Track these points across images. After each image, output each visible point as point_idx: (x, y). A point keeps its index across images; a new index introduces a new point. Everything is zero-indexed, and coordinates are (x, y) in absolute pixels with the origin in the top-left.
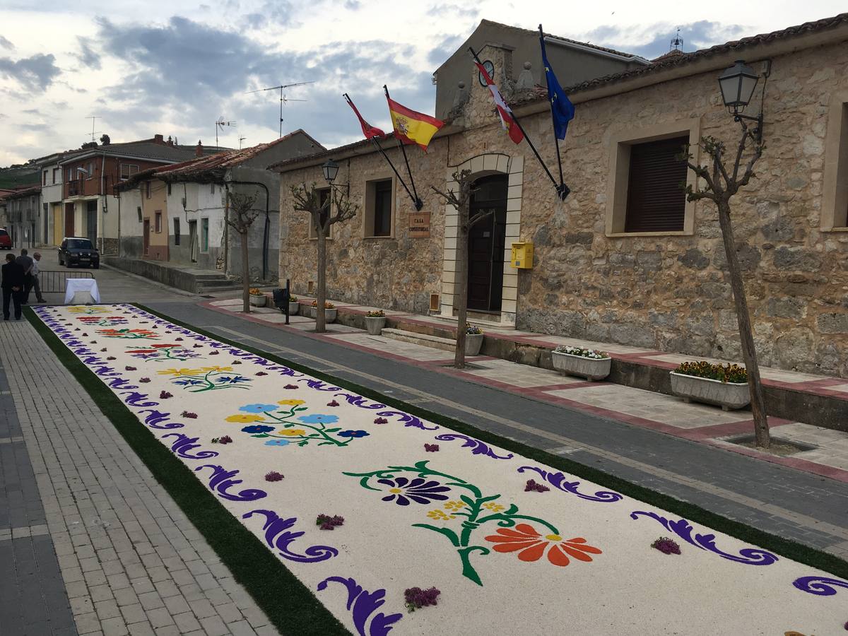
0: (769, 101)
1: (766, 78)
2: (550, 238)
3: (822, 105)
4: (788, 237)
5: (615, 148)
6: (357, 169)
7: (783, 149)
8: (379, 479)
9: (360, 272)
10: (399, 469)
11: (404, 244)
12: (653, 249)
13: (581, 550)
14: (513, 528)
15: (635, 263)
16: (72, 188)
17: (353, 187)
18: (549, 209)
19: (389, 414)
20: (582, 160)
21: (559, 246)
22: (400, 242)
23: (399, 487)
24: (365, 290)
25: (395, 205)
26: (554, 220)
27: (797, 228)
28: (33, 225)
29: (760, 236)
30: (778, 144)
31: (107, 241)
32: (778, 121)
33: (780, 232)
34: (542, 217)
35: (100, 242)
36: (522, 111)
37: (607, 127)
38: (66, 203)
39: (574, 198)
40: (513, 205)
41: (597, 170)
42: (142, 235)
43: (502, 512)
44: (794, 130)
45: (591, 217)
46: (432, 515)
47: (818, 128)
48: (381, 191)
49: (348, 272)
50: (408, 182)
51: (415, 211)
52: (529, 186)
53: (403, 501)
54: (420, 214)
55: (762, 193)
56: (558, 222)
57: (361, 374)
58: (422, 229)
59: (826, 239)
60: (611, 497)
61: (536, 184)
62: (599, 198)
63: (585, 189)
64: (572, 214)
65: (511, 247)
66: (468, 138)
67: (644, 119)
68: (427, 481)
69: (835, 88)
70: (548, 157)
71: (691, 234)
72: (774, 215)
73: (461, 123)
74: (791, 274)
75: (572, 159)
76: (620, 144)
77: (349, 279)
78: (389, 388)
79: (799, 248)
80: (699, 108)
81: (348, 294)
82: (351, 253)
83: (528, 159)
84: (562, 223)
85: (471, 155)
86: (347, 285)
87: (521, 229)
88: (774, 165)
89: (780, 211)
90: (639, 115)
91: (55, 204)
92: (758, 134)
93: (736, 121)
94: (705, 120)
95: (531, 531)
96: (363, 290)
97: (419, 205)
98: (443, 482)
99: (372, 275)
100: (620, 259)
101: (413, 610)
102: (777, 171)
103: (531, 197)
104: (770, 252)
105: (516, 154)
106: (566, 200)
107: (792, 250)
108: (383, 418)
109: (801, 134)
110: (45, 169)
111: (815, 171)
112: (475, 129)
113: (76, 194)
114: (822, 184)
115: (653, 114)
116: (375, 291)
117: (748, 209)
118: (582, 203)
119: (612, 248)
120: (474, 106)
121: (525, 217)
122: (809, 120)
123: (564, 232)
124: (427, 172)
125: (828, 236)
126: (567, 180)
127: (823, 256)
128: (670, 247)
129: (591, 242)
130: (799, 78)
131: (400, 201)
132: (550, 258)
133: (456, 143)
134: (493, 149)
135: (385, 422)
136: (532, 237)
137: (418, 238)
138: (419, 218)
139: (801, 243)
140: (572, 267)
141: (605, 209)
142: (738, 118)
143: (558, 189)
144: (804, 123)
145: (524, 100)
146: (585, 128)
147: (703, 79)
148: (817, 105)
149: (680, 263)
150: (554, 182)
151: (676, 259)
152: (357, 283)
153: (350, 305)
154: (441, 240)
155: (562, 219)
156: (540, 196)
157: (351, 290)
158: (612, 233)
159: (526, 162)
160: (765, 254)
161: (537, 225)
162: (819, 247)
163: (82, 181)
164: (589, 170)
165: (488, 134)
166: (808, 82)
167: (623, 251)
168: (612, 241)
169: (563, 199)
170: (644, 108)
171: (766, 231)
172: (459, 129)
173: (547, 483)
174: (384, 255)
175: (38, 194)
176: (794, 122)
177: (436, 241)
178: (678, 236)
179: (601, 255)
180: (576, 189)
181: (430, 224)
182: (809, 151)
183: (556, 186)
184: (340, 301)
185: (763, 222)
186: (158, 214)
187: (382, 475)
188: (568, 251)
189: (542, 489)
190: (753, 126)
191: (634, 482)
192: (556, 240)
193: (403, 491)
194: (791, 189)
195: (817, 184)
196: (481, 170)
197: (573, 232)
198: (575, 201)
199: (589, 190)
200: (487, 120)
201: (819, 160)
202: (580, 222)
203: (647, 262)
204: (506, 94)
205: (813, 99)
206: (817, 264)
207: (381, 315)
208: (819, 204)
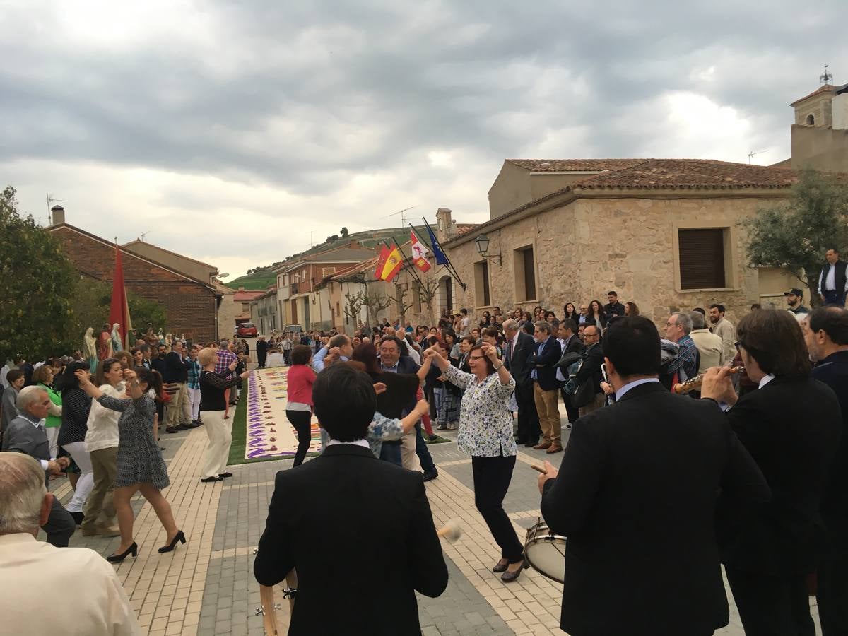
1: (500, 237)
3: (510, 250)
5: (473, 265)
7: (506, 269)
16: (295, 289)
18: (462, 296)
28: (274, 317)
30: (505, 266)
31: (317, 324)
32: (504, 256)
34: (461, 300)
35: (312, 326)
38: (292, 300)
40: (453, 294)
41: (471, 276)
42: (331, 319)
44: (507, 260)
47: (511, 260)
52: (456, 284)
62: (473, 290)
64: (468, 298)
69: (512, 243)
70: (460, 269)
75: (466, 270)
91: (286, 300)
92: (500, 262)
102: (506, 278)
103: (457, 290)
110: (278, 276)
111: (512, 278)
113: (297, 292)
118: (470, 293)
121: (457, 300)
122: (509, 256)
141: (474, 296)
142: (485, 257)
143: (462, 286)
150: (461, 282)
155: (466, 301)
158: (477, 307)
163: (299, 283)
166: (508, 240)
168: (478, 311)
169: (465, 291)
175: (275, 294)
180: (467, 286)
182: (510, 270)
183: (461, 284)
186: (338, 304)
195: (513, 283)
196: (444, 275)
198: (468, 291)
199: (471, 286)
201: (512, 273)
202: (470, 302)
205: (508, 247)
208: (514, 292)
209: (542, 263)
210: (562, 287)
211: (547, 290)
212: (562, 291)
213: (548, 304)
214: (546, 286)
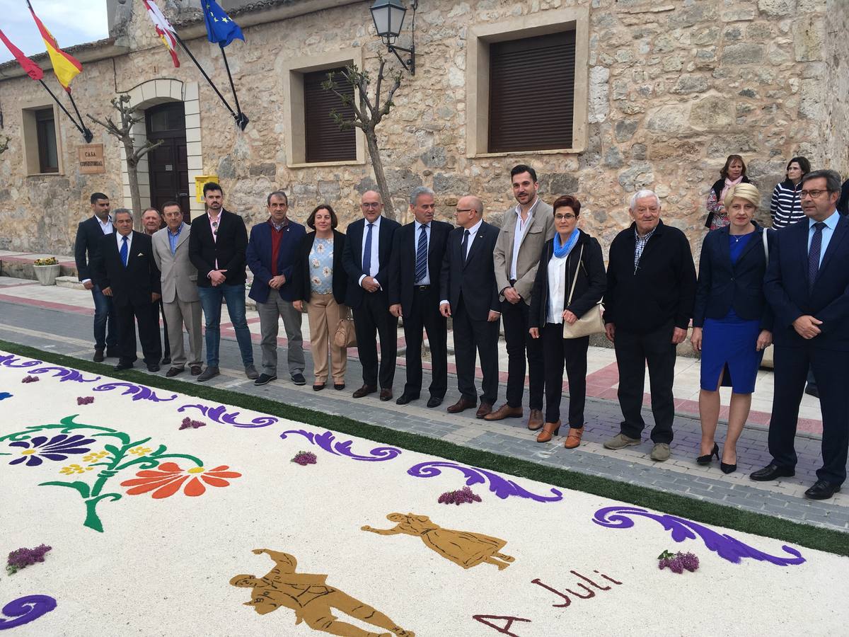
0: (419, 33)
1: (415, 10)
2: (234, 170)
3: (461, 39)
4: (442, 164)
5: (287, 76)
6: (9, 95)
7: (433, 81)
8: (12, 442)
9: (28, 215)
10: (38, 428)
11: (77, 181)
12: (332, 179)
13: (220, 477)
14: (156, 469)
15: (317, 193)
17: (6, 116)
18: (230, 139)
19: (44, 370)
20: (257, 88)
21: (244, 178)
22: (72, 179)
23: (35, 447)
24: (37, 235)
25: (61, 137)
26: (236, 151)
27: (449, 155)
29: (420, 162)
30: (429, 76)
32: (427, 53)
33: (436, 159)
34: (224, 148)
36: (189, 33)
37: (277, 54)
39: (254, 128)
40: (192, 135)
41: (273, 98)
43: (148, 455)
44: (441, 62)
45: (272, 147)
46: (66, 471)
47: (460, 60)
48: (42, 120)
49: (12, 217)
50: (72, 111)
51: (84, 143)
52: (208, 114)
53: (35, 461)
54: (92, 147)
55: (419, 123)
56: (240, 153)
57: (19, 330)
58: (95, 164)
59: (472, 165)
60: (267, 421)
61: (214, 113)
62: (278, 128)
63: (263, 118)
64: (254, 144)
65: (194, 181)
66: (136, 61)
67: (311, 47)
68: (70, 436)
69: (471, 22)
70: (223, 83)
71: (363, 163)
72: (430, 143)
73: (125, 44)
74: (447, 198)
75: (248, 86)
76: (293, 72)
77: (15, 224)
78: (50, 342)
79: (453, 173)
80: (360, 37)
81: (16, 242)
82: (14, 194)
83: (203, 86)
84: (245, 154)
85: (141, 80)
86: (14, 232)
87: (203, 161)
88: (427, 96)
89: (434, 140)
90: (307, 42)
92: (411, 65)
93: (390, 51)
94: (366, 49)
95: (173, 468)
96: (34, 236)
97: (88, 136)
98: (88, 434)
99: (43, 217)
100: (303, 189)
101: (15, 572)
102: (429, 102)
103: (211, 126)
104: (430, 178)
105: (189, 80)
106: (246, 130)
107: (446, 175)
108: (33, 376)
109: (446, 66)
111: (460, 101)
112: (142, 51)
114: (466, 114)
115: (319, 42)
116: (48, 236)
117: (409, 138)
118: (262, 133)
119: (294, 179)
120: (138, 24)
121: (206, 147)
122: (452, 52)
123: (248, 164)
124: (94, 99)
125: (474, 161)
126: (244, 108)
127: (470, 180)
128: (347, 176)
129: (274, 173)
130: (442, 11)
131: (65, 132)
132: (236, 191)
133: (122, 66)
134: (164, 73)
135: (36, 379)
136: (216, 170)
137: (92, 174)
138: (90, 150)
139: (453, 169)
140: (258, 200)
141: (284, 139)
142: (391, 48)
143: (236, 118)
144: (448, 56)
145: (190, 21)
146: (257, 54)
147: (360, 8)
148: (458, 38)
149: (357, 192)
150: (231, 110)
151: (352, 187)
152: (26, 229)
153: (19, 253)
154: (118, 175)
155: (244, 149)
156: (219, 126)
157: (19, 236)
158: (294, 163)
159: (202, 88)
160: (426, 181)
161: (219, 157)
162: (467, 172)
164: (265, 99)
165: (157, 57)
166: (449, 15)
167: (304, 181)
168: (294, 172)
169: (243, 129)
170: (311, 35)
171: (425, 159)
172: (124, 51)
173: (205, 419)
174: (54, 195)
176: (439, 54)
177: (113, 176)
178: (352, 166)
179: (285, 187)
180: (255, 118)
181: (104, 157)
182: (453, 83)
183: (234, 114)
184: (8, 249)
185: (422, 150)
187: (17, 437)
188: (253, 183)
189: (197, 425)
190: (407, 57)
191: (294, 404)
192: (240, 172)
193: (37, 451)
194: (442, 118)
195: (461, 113)
196: (154, 97)
197: (256, 164)
198: (255, 131)
199: (267, 120)
200: (154, 41)
201: (462, 91)
202: (262, 153)
203: (327, 192)
204: (172, 12)
205: (452, 32)
206: (467, 188)
207: (54, 262)
208: (464, 132)
209: (608, 66)
210: (697, 117)
211: (621, 126)
212: (699, 128)
213: (621, 156)
214: (617, 116)
